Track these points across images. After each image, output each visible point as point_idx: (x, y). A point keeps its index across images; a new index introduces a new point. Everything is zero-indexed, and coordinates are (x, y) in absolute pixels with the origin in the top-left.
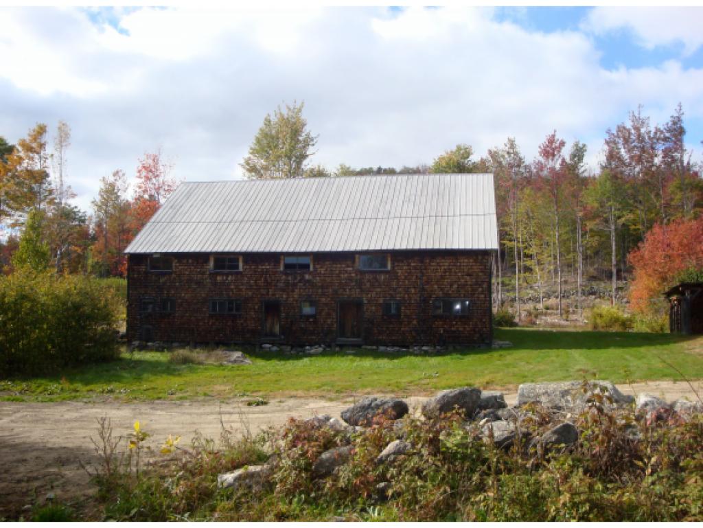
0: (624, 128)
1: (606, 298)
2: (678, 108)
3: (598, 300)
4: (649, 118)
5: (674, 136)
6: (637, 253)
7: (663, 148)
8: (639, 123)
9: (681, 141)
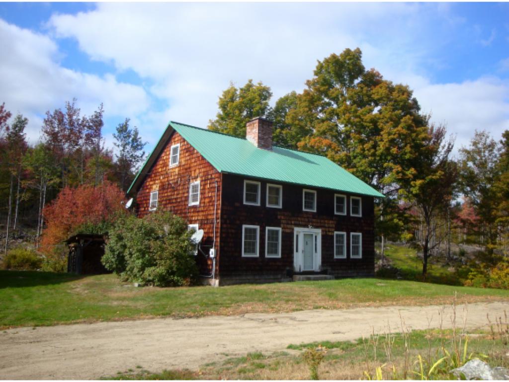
0: (60, 113)
1: (31, 241)
2: (100, 107)
3: (25, 243)
4: (80, 109)
5: (96, 126)
6: (50, 208)
7: (87, 132)
8: (72, 111)
9: (99, 130)
